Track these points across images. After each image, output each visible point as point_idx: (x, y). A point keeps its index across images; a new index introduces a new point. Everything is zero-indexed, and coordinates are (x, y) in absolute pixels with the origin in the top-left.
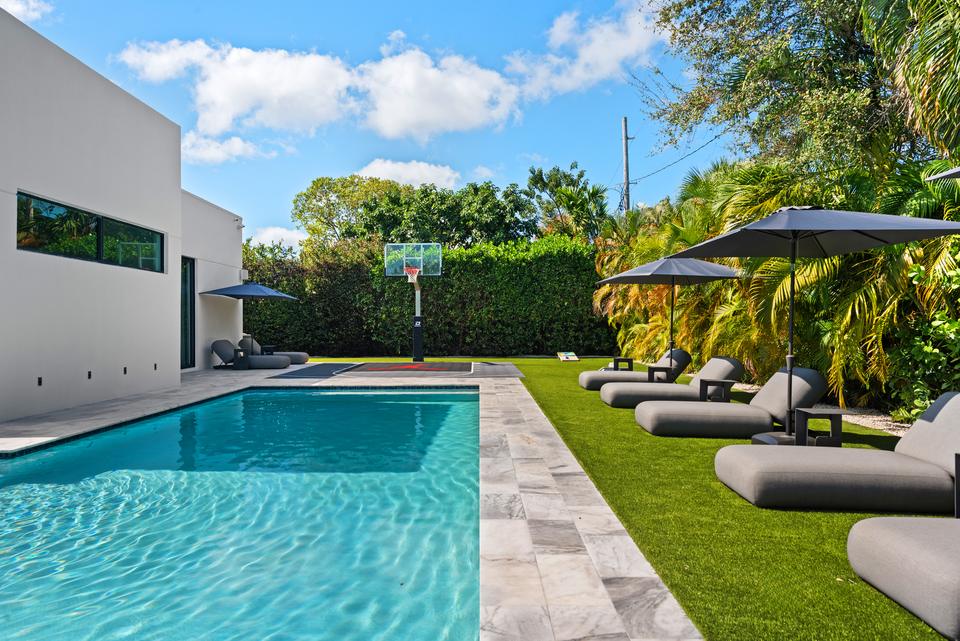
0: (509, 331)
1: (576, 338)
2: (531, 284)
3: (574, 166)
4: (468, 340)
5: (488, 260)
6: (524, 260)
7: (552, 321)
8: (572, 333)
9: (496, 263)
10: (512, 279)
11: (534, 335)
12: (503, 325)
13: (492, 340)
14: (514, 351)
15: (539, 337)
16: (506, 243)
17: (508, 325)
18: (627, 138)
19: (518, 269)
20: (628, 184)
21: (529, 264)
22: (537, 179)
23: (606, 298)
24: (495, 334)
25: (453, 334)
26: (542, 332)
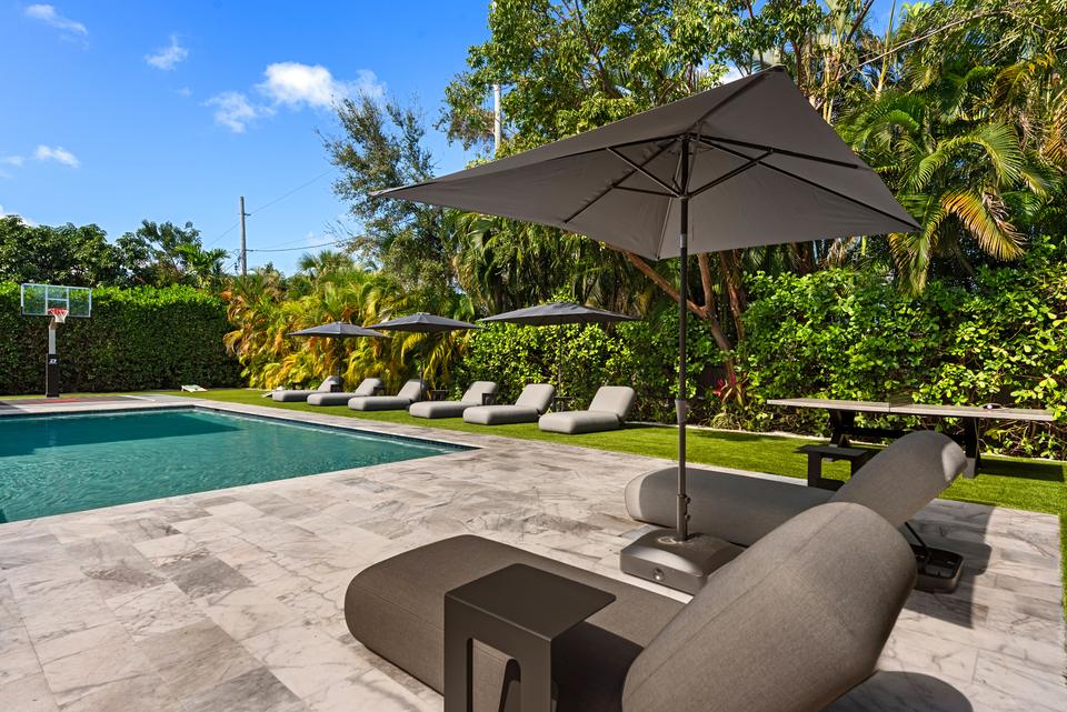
0: (138, 368)
1: (205, 374)
2: (161, 328)
3: (188, 225)
4: (90, 377)
5: (116, 303)
6: (155, 306)
7: (182, 360)
8: (200, 370)
9: (125, 308)
10: (142, 321)
11: (164, 372)
12: (131, 362)
13: (118, 377)
14: (142, 387)
15: (169, 373)
16: (133, 289)
17: (136, 363)
18: (244, 214)
19: (148, 315)
20: (245, 250)
21: (161, 309)
22: (150, 231)
23: (238, 342)
24: (122, 372)
25: (73, 372)
26: (172, 370)
